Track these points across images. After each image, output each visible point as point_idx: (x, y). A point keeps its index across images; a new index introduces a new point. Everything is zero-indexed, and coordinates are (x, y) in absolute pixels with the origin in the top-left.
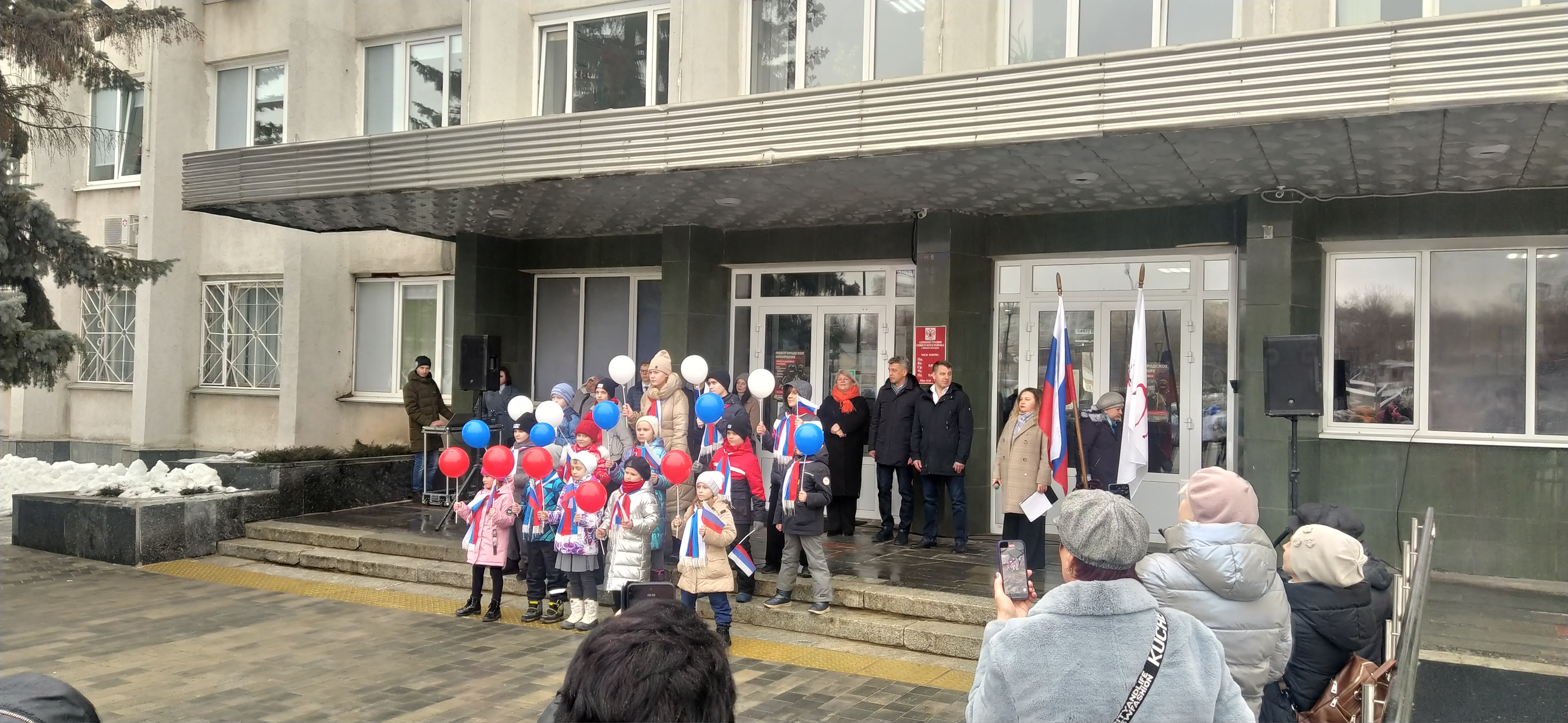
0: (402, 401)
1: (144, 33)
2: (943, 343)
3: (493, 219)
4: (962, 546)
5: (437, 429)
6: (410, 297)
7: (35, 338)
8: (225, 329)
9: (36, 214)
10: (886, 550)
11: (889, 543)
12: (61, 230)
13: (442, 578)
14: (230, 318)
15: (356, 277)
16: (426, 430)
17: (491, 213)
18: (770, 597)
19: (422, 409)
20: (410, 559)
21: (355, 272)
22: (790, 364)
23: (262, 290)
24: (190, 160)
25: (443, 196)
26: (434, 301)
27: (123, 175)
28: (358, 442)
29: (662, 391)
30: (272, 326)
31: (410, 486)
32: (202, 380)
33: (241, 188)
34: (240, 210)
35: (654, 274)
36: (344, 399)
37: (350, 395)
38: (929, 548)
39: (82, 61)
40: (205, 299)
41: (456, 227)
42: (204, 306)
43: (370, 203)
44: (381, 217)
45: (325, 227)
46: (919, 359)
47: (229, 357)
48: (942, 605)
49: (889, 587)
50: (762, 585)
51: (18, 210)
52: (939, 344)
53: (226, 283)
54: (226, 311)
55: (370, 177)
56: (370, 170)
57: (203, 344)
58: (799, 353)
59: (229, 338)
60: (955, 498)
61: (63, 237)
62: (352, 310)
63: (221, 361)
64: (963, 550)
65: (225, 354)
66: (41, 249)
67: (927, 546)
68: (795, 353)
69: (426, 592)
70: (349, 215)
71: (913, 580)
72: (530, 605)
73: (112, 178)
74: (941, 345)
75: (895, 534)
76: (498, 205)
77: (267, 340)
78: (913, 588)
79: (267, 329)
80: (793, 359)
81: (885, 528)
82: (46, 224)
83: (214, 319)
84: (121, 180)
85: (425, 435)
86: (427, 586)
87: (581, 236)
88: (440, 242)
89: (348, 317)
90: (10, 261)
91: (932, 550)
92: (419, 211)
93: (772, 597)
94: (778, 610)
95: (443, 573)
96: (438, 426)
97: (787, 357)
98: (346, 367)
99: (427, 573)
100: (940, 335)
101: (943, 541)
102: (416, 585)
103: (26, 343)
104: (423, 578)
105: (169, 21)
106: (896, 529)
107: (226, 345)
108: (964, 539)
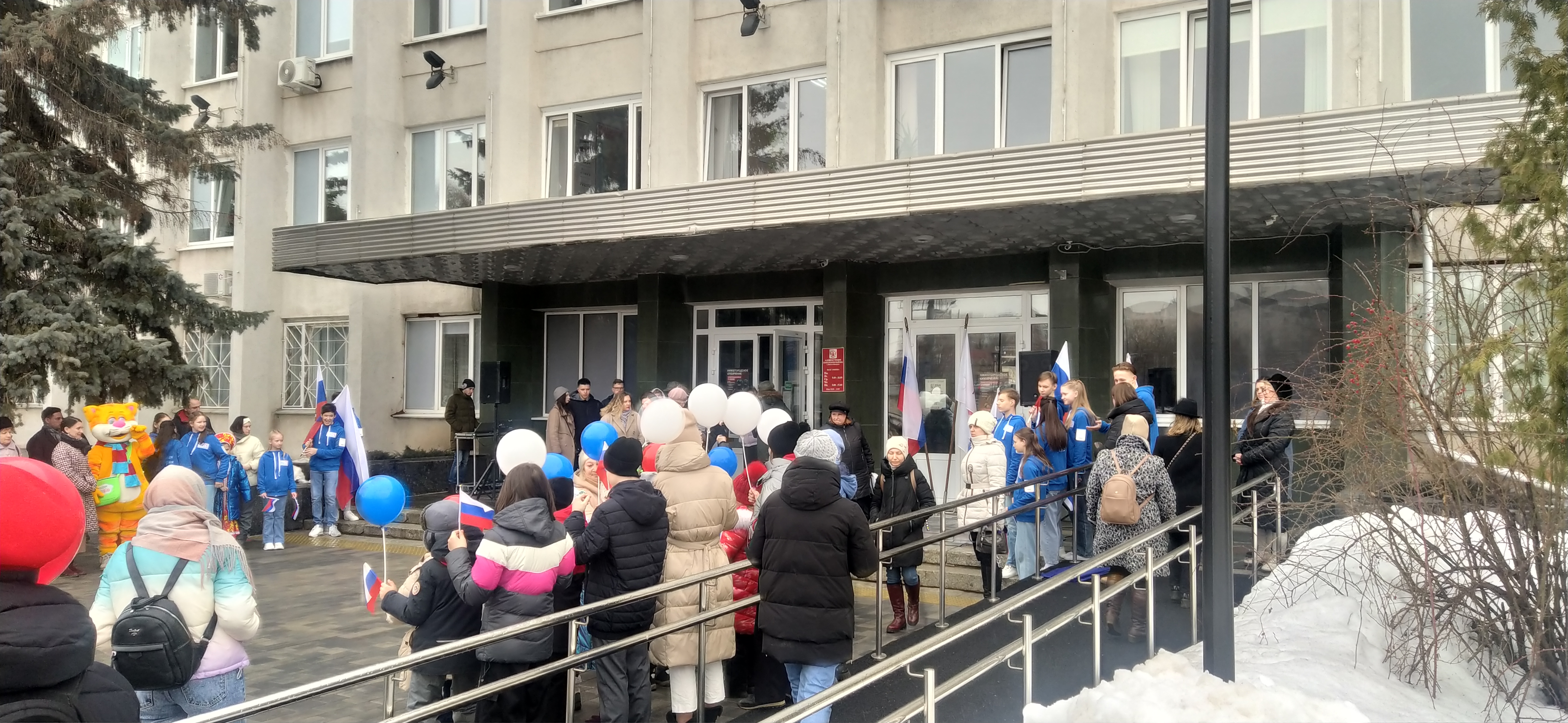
0: (444, 416)
1: (245, 143)
2: (842, 360)
3: (507, 272)
6: (449, 333)
7: (176, 371)
8: (303, 361)
9: (173, 282)
12: (188, 292)
14: (307, 352)
15: (406, 317)
17: (505, 267)
21: (407, 312)
22: (738, 379)
23: (332, 330)
24: (278, 233)
25: (468, 259)
26: (468, 336)
27: (218, 236)
28: (408, 448)
30: (339, 359)
32: (284, 403)
33: (317, 254)
34: (316, 269)
35: (633, 311)
36: (398, 416)
37: (402, 412)
39: (195, 160)
40: (286, 338)
41: (481, 276)
42: (285, 343)
43: (414, 262)
44: (423, 272)
45: (380, 280)
46: (825, 373)
47: (306, 384)
51: (160, 278)
52: (839, 361)
53: (303, 324)
54: (303, 347)
55: (413, 245)
56: (413, 240)
57: (285, 374)
58: (744, 371)
59: (306, 368)
61: (190, 297)
62: (404, 344)
63: (299, 387)
65: (302, 382)
66: (175, 306)
68: (741, 372)
70: (400, 271)
73: (208, 239)
74: (841, 362)
76: (509, 262)
77: (336, 370)
79: (336, 361)
80: (740, 375)
82: (180, 288)
83: (294, 354)
84: (216, 241)
85: (458, 440)
87: (579, 282)
88: (471, 288)
89: (399, 350)
90: (155, 316)
92: (451, 268)
97: (735, 374)
98: (399, 389)
100: (840, 355)
103: (169, 374)
105: (263, 134)
107: (303, 374)
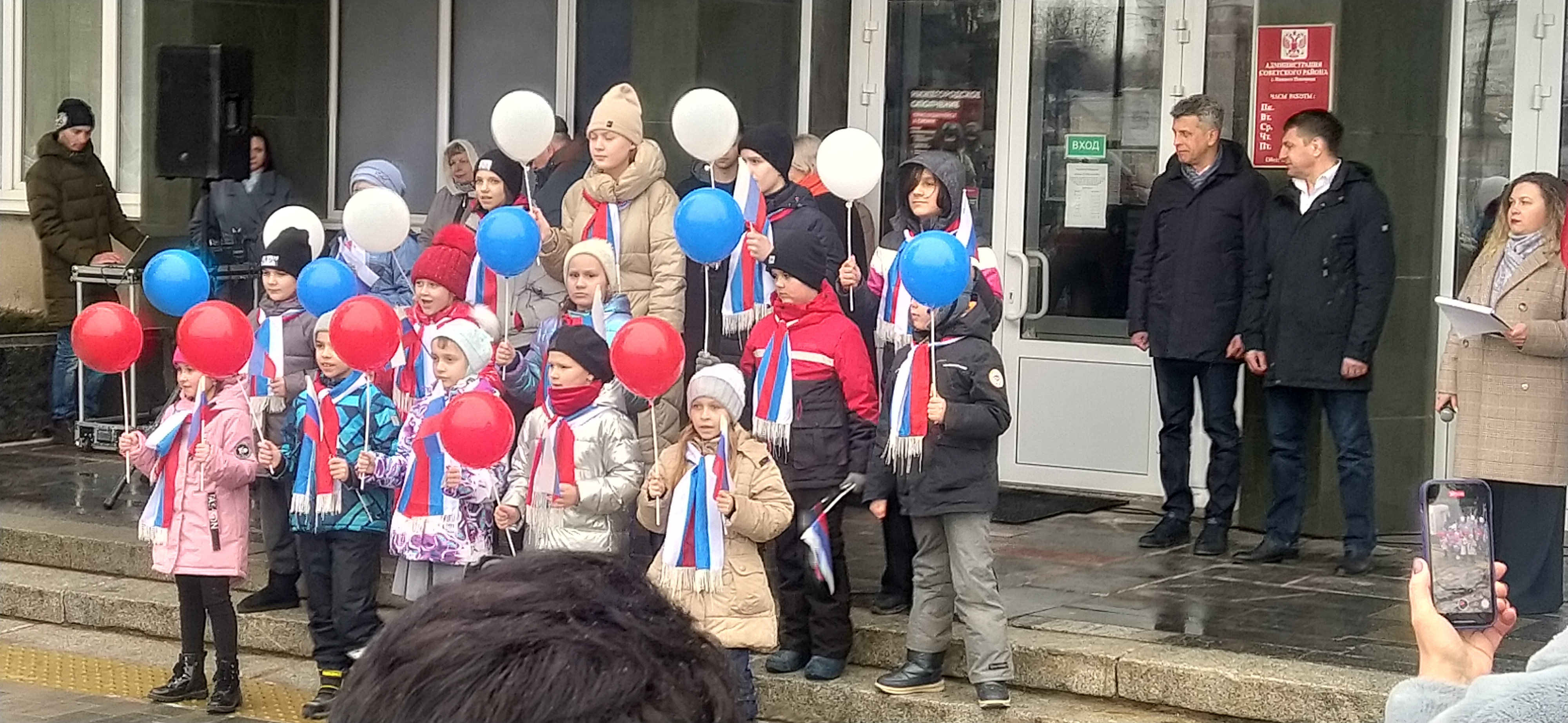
0: (24, 208)
2: (1326, 67)
4: (1361, 558)
5: (106, 272)
10: (1171, 567)
11: (1180, 551)
13: (121, 618)
16: (80, 275)
18: (892, 669)
19: (70, 225)
20: (49, 572)
22: (947, 120)
29: (622, 182)
31: (46, 406)
38: (1279, 562)
46: (1265, 107)
48: (1306, 694)
49: (1181, 650)
50: (871, 640)
52: (1315, 69)
58: (969, 95)
60: (1343, 444)
64: (1363, 567)
67: (1277, 557)
68: (958, 95)
69: (83, 646)
71: (1239, 636)
72: (325, 679)
74: (1320, 72)
75: (1195, 529)
78: (1237, 652)
80: (952, 110)
81: (1172, 515)
85: (79, 285)
86: (87, 633)
91: (1288, 566)
93: (896, 670)
94: (911, 698)
95: (124, 604)
96: (109, 265)
97: (940, 105)
99: (85, 604)
100: (1317, 50)
101: (1315, 546)
102: (59, 631)
104: (78, 616)
106: (1197, 519)
108: (1369, 543)
